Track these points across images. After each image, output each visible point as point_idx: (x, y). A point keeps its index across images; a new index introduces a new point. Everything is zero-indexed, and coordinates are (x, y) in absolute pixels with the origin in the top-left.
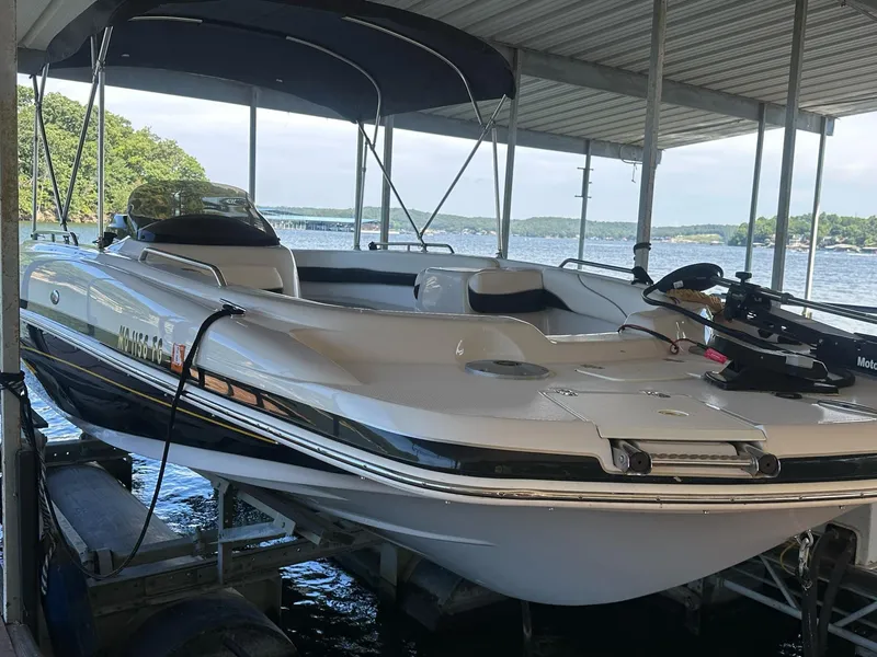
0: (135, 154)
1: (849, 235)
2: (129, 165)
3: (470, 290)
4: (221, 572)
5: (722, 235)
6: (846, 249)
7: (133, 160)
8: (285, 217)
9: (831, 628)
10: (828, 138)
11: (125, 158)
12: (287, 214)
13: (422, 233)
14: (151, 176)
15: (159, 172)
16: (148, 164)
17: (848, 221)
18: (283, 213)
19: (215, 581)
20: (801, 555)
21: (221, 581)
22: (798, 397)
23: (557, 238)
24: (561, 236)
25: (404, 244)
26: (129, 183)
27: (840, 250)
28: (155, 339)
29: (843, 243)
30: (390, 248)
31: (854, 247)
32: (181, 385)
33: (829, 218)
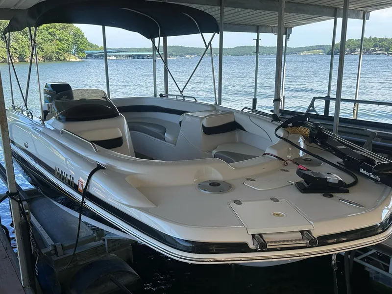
0: (52, 28)
1: (382, 47)
2: (50, 33)
3: (203, 126)
4: (107, 249)
5: (324, 50)
6: (381, 53)
7: (50, 31)
8: (123, 53)
9: (355, 259)
10: (366, 21)
11: (47, 30)
12: (123, 52)
13: (182, 92)
14: (60, 38)
15: (63, 35)
16: (58, 32)
17: (382, 40)
18: (121, 52)
19: (105, 252)
20: (333, 258)
21: (107, 252)
22: (332, 196)
23: (248, 56)
24: (251, 55)
25: (175, 95)
26: (50, 42)
27: (378, 54)
28: (70, 176)
29: (379, 51)
30: (169, 97)
31: (385, 52)
32: (83, 199)
33: (373, 39)
